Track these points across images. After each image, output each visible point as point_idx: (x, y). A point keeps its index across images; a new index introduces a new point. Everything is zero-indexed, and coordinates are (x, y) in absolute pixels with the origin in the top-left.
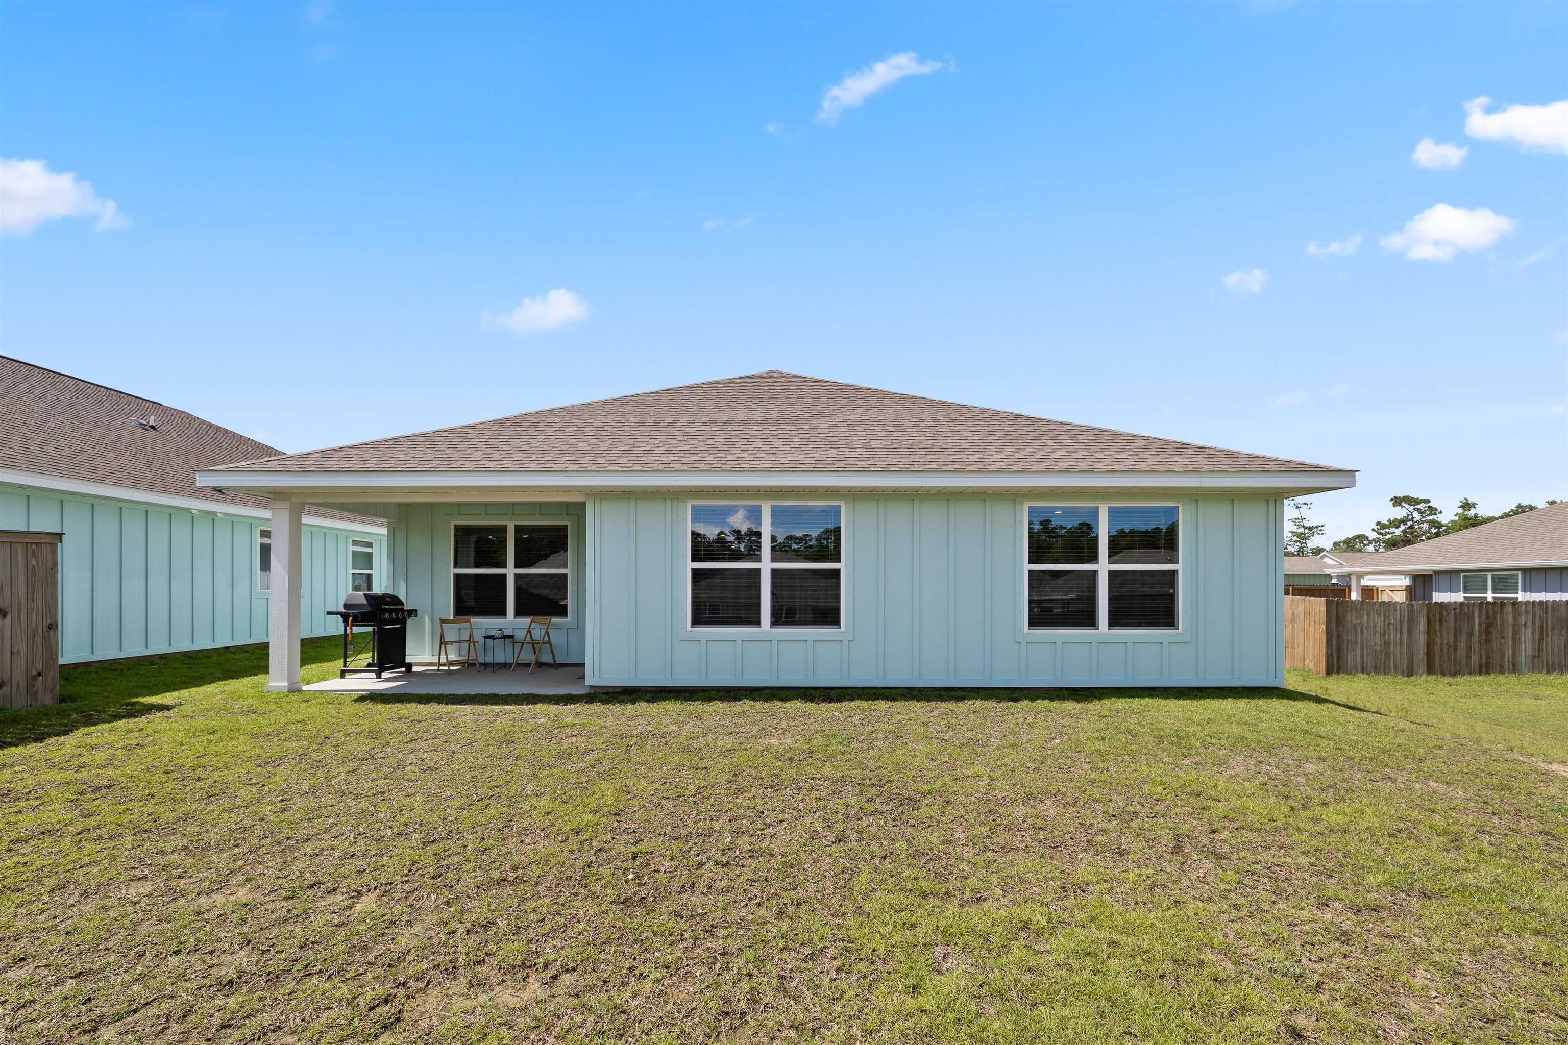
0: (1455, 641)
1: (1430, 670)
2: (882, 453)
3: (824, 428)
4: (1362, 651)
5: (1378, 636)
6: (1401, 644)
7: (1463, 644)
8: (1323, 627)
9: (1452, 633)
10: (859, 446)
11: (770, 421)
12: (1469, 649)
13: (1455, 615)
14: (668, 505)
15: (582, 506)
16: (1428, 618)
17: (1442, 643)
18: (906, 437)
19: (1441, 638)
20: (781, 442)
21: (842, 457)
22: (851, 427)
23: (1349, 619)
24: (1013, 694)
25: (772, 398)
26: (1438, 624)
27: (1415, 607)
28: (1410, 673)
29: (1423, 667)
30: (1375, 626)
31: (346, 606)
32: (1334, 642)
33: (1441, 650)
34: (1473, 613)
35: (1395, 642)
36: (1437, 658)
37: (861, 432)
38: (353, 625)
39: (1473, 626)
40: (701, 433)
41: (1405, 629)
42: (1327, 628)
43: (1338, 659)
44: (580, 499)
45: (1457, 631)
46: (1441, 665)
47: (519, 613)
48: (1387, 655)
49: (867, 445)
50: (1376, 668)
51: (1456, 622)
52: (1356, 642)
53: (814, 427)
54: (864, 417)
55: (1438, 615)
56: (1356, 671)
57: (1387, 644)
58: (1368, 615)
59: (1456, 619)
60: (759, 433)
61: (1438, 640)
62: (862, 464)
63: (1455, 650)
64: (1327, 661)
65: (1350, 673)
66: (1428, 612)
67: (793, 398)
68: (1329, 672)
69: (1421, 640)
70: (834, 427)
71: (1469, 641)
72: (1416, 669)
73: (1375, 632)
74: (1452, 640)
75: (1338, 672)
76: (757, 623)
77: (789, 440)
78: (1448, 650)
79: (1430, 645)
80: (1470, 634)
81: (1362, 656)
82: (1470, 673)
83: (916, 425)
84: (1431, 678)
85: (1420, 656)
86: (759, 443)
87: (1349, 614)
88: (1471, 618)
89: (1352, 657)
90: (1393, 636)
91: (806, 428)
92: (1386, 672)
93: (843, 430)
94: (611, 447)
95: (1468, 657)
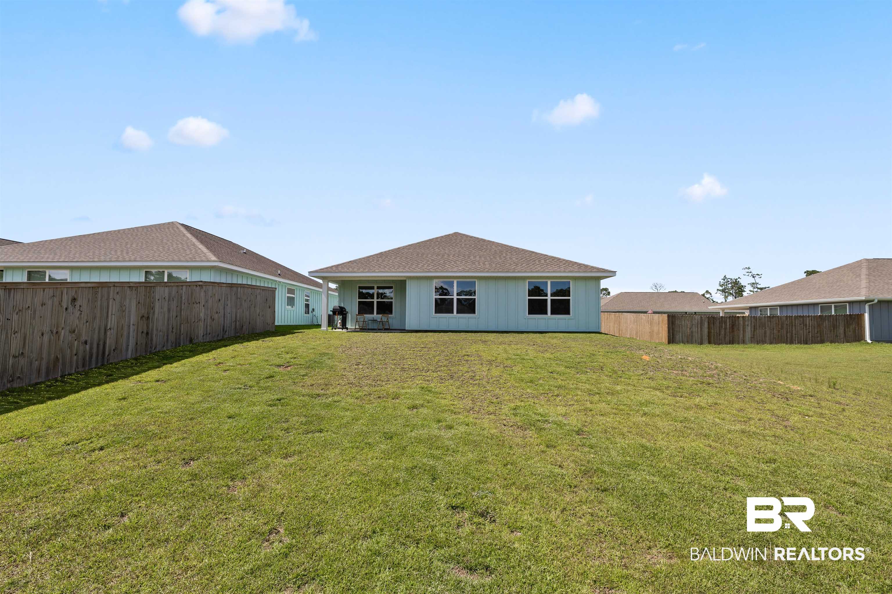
0: (720, 331)
1: (710, 342)
2: (487, 266)
3: (472, 257)
4: (682, 334)
5: (688, 329)
6: (698, 332)
7: (723, 332)
8: (667, 326)
9: (718, 328)
10: (481, 264)
11: (456, 255)
12: (725, 334)
13: (719, 321)
14: (429, 281)
15: (405, 281)
16: (708, 322)
17: (714, 332)
18: (496, 260)
19: (714, 330)
20: (459, 262)
21: (476, 267)
22: (480, 257)
23: (677, 322)
24: (522, 332)
25: (456, 245)
26: (712, 325)
27: (703, 318)
28: (701, 343)
29: (707, 341)
30: (687, 325)
31: (333, 309)
32: (671, 331)
33: (714, 335)
34: (726, 320)
35: (695, 332)
36: (712, 338)
37: (483, 259)
38: (338, 315)
39: (726, 325)
40: (436, 259)
41: (699, 326)
42: (668, 326)
43: (673, 338)
44: (405, 279)
45: (721, 327)
46: (714, 341)
47: (377, 313)
48: (692, 336)
49: (484, 264)
50: (688, 341)
51: (719, 324)
52: (680, 332)
53: (469, 257)
54: (485, 253)
55: (712, 321)
56: (680, 342)
57: (692, 332)
58: (684, 321)
59: (719, 322)
60: (453, 259)
61: (713, 331)
62: (481, 270)
63: (720, 335)
64: (668, 339)
65: (678, 343)
66: (708, 320)
67: (463, 245)
68: (669, 343)
69: (706, 331)
70: (475, 257)
71: (725, 332)
72: (704, 342)
73: (687, 328)
74: (718, 331)
75: (673, 343)
76: (453, 313)
77: (462, 262)
78: (717, 335)
79: (709, 333)
80: (725, 329)
81: (682, 336)
82: (725, 344)
83: (500, 256)
84: (709, 346)
85: (705, 337)
86: (453, 263)
87: (677, 321)
88: (725, 323)
89: (678, 337)
90: (695, 329)
91: (467, 257)
92: (692, 343)
93: (478, 258)
94: (412, 265)
95: (725, 338)
